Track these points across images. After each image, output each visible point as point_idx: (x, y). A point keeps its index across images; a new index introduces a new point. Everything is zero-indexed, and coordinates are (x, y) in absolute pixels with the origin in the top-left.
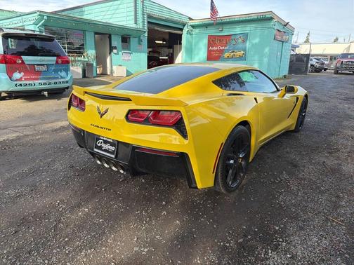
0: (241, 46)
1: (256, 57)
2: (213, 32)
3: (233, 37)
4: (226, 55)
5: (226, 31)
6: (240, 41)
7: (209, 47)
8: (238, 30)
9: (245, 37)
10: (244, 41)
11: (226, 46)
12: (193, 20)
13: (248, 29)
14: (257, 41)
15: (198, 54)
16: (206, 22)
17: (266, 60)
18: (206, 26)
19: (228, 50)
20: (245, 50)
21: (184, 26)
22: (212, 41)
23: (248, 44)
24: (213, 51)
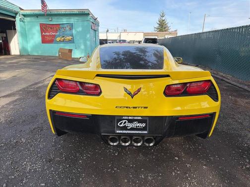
0: (68, 32)
1: (82, 41)
2: (44, 21)
3: (61, 26)
4: (58, 39)
5: (55, 21)
6: (67, 29)
7: (42, 33)
8: (64, 21)
9: (71, 26)
10: (71, 29)
11: (56, 32)
12: (23, 10)
13: (73, 20)
14: (80, 29)
15: (32, 38)
16: (37, 12)
17: (88, 43)
18: (37, 16)
19: (59, 36)
20: (72, 36)
21: (16, 14)
22: (44, 28)
23: (74, 31)
24: (46, 36)
